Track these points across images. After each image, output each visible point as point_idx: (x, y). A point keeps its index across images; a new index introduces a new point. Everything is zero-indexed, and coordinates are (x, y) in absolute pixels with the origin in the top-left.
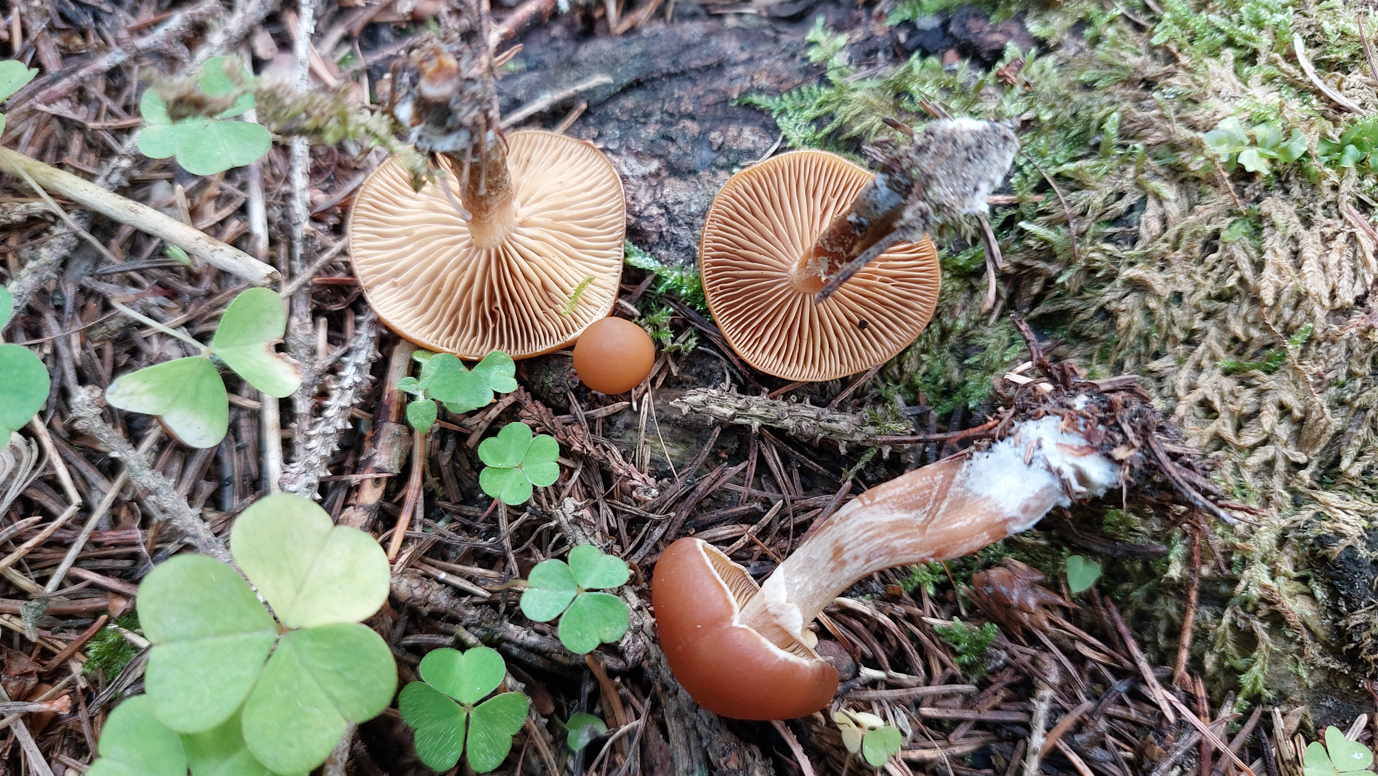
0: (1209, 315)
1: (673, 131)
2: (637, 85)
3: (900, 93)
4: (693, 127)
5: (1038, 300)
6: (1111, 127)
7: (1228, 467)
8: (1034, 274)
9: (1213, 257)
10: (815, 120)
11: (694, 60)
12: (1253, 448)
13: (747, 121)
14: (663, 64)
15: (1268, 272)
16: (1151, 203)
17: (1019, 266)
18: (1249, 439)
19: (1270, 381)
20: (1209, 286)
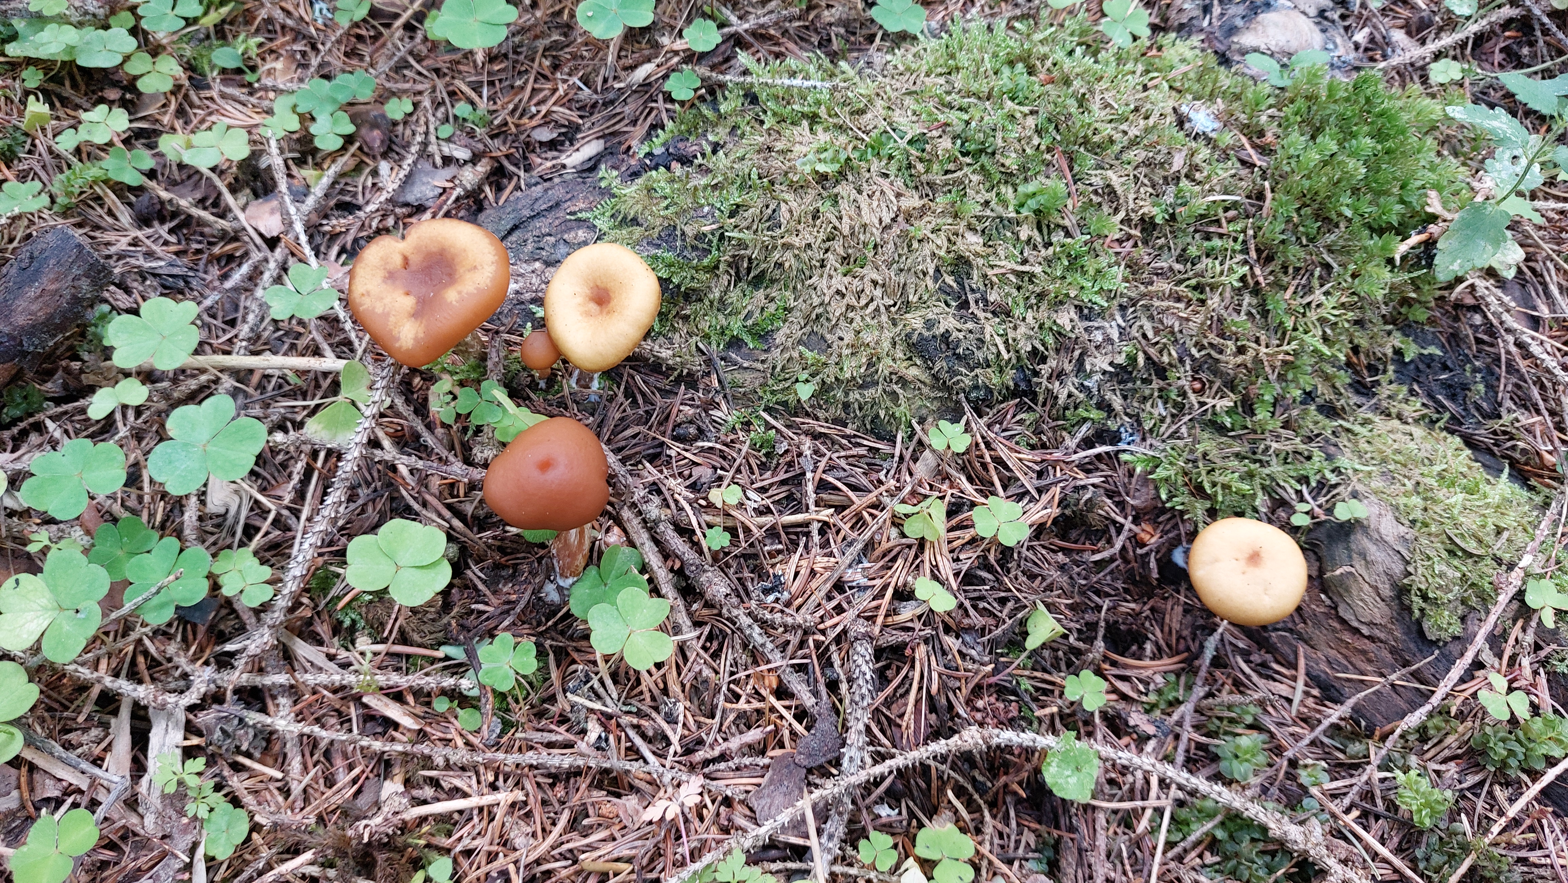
0: (827, 251)
1: (541, 245)
2: (515, 228)
3: (650, 190)
4: (552, 239)
5: (749, 270)
6: (754, 176)
7: (858, 319)
8: (742, 257)
9: (818, 222)
10: (612, 216)
11: (542, 206)
12: (867, 305)
13: (579, 228)
14: (527, 213)
15: (845, 219)
16: (783, 204)
17: (734, 256)
18: (863, 302)
19: (864, 271)
20: (822, 236)
